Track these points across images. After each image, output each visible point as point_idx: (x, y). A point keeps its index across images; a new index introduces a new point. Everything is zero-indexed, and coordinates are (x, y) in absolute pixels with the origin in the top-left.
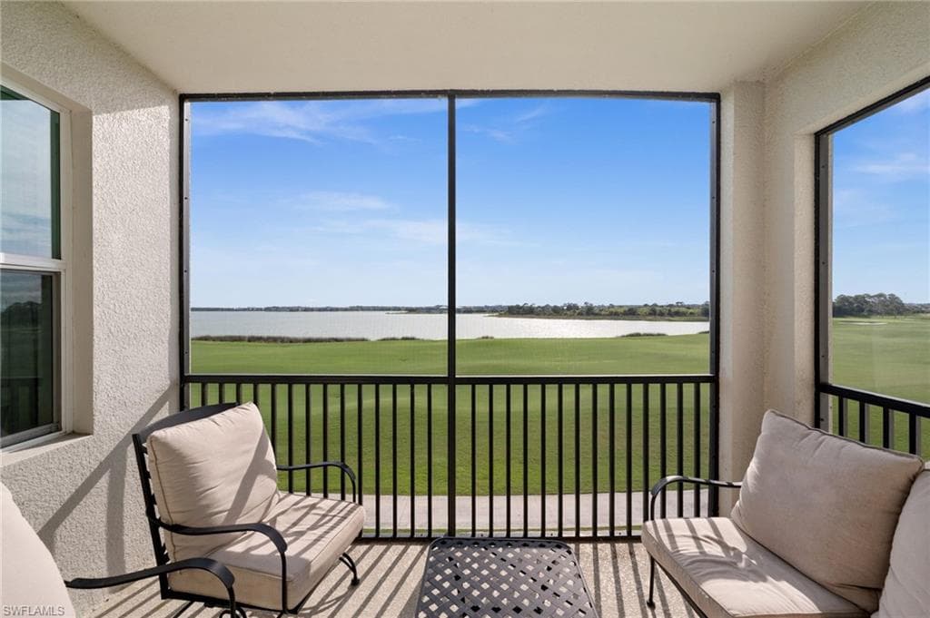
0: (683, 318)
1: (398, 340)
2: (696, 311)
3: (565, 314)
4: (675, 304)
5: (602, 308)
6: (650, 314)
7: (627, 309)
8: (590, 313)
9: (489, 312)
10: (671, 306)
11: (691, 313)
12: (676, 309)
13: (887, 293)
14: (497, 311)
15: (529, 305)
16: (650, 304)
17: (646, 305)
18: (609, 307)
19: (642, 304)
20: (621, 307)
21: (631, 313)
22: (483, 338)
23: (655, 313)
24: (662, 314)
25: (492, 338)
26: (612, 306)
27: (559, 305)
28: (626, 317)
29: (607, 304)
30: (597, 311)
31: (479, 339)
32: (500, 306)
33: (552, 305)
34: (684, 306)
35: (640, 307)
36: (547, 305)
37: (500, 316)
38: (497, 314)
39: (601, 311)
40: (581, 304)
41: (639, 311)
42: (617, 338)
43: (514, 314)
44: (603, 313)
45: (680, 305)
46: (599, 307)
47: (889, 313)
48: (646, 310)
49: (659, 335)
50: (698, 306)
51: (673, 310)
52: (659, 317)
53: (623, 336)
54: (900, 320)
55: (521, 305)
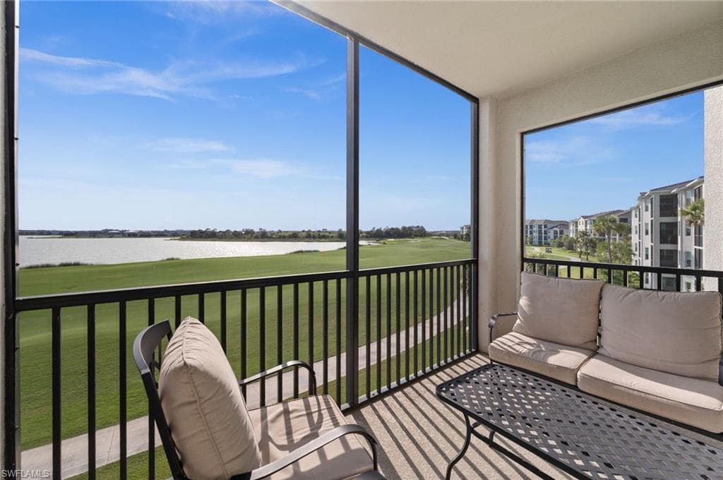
0: (328, 240)
1: (55, 266)
2: (335, 235)
3: (244, 238)
4: (321, 230)
5: (272, 233)
6: (307, 237)
7: (291, 233)
8: (264, 236)
9: (170, 236)
10: (319, 231)
11: (332, 237)
12: (323, 234)
13: (420, 225)
14: (179, 236)
15: (211, 230)
16: (306, 230)
17: (303, 231)
18: (278, 232)
19: (301, 230)
20: (287, 232)
21: (294, 237)
22: (168, 259)
23: (310, 236)
24: (314, 237)
25: (178, 259)
26: (280, 231)
27: (238, 230)
28: (291, 239)
29: (276, 230)
30: (269, 235)
31: (163, 261)
32: (182, 231)
33: (233, 230)
34: (327, 232)
35: (300, 232)
36: (228, 230)
37: (183, 239)
38: (179, 238)
39: (273, 234)
40: (256, 230)
41: (299, 235)
42: (287, 254)
43: (197, 238)
44: (274, 236)
45: (325, 231)
46: (270, 232)
47: (421, 236)
48: (304, 234)
49: (315, 251)
50: (335, 232)
51: (321, 234)
52: (312, 239)
53: (291, 253)
54: (427, 239)
55: (204, 230)
